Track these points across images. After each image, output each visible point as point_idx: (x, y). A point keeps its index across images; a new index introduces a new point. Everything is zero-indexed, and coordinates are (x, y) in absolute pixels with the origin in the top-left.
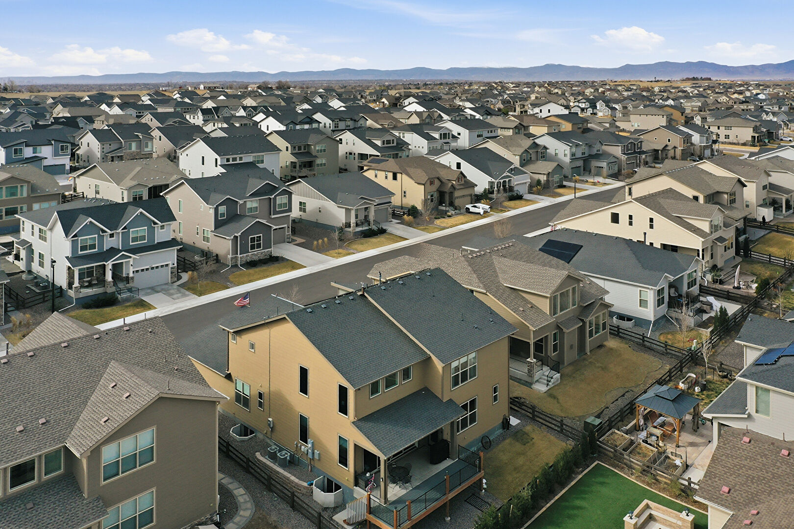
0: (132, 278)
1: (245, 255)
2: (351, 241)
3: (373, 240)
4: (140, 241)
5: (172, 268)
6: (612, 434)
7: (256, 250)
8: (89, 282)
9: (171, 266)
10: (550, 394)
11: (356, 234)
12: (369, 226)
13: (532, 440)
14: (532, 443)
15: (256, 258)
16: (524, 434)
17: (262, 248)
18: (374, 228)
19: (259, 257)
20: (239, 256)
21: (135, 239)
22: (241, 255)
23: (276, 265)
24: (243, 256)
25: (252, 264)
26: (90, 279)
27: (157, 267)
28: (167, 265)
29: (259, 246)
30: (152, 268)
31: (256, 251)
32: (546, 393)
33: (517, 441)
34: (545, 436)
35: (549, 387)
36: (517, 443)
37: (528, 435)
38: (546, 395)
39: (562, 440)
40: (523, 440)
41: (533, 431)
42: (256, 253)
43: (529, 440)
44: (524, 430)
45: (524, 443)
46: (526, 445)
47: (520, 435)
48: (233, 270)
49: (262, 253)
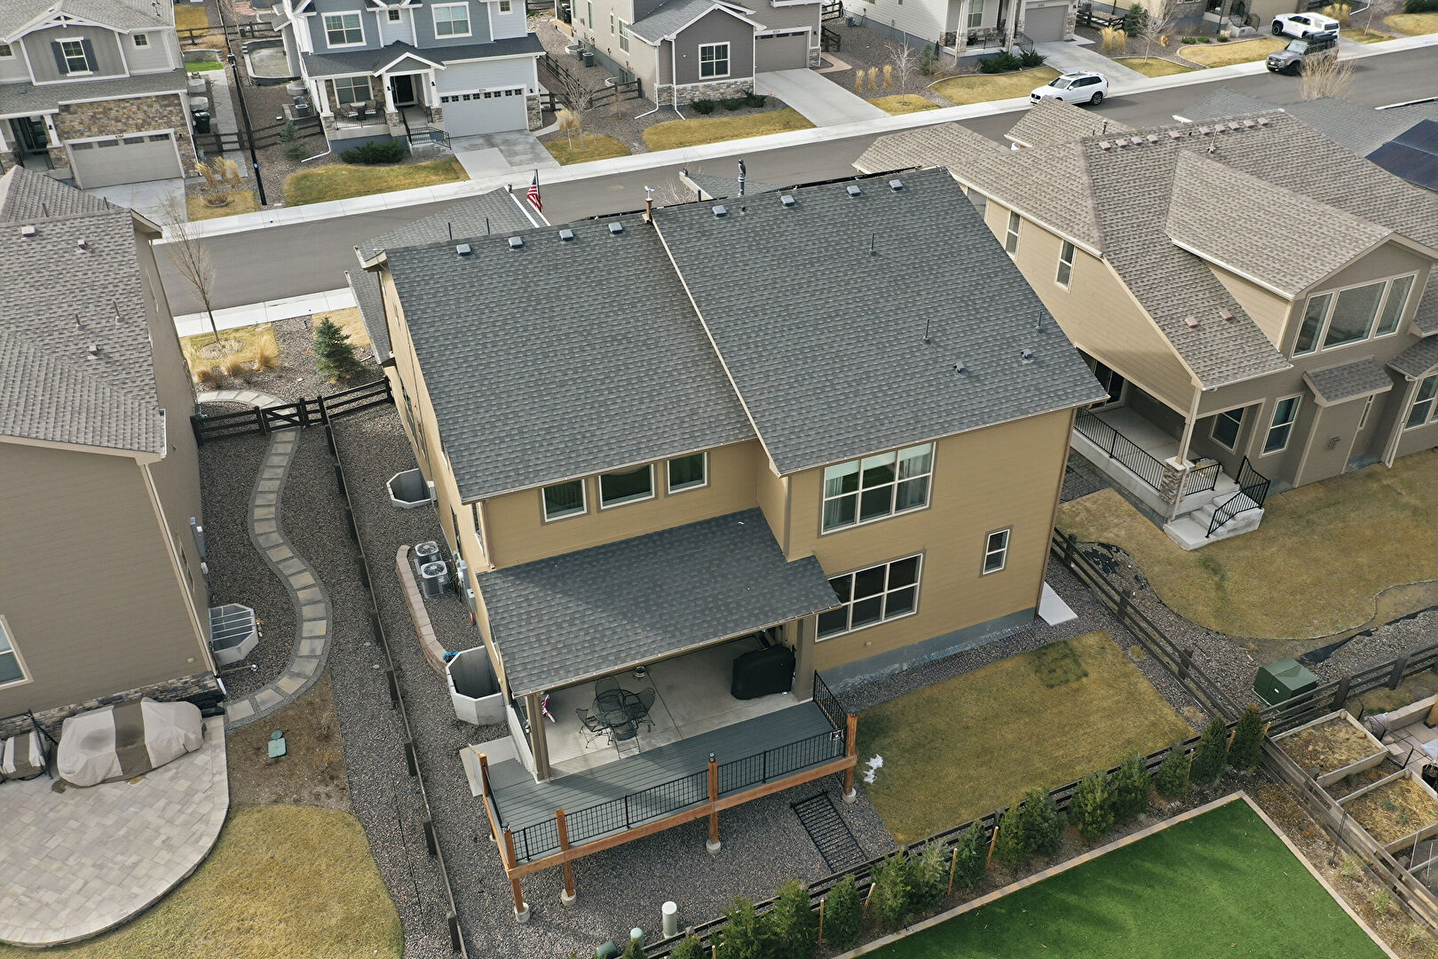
0: (439, 111)
1: (689, 86)
2: (948, 77)
3: (1002, 80)
4: (456, 32)
5: (529, 99)
6: (1332, 722)
7: (715, 76)
8: (361, 111)
9: (526, 93)
10: (1208, 560)
11: (964, 61)
12: (1003, 46)
13: (1079, 678)
14: (1075, 685)
15: (714, 96)
16: (1065, 656)
17: (729, 75)
18: (1016, 51)
19: (722, 94)
20: (675, 86)
21: (445, 27)
22: (681, 86)
23: (757, 115)
24: (685, 89)
25: (704, 108)
26: (363, 104)
27: (498, 94)
28: (519, 92)
29: (722, 69)
30: (488, 95)
31: (715, 80)
32: (1196, 553)
33: (1036, 671)
34: (1126, 675)
35: (1212, 538)
36: (1032, 675)
37: (1076, 662)
38: (1193, 557)
39: (1169, 700)
40: (1054, 671)
41: (1099, 653)
42: (714, 83)
43: (1072, 677)
44: (1075, 643)
45: (1053, 682)
46: (1056, 688)
47: (1053, 654)
48: (661, 116)
49: (729, 86)
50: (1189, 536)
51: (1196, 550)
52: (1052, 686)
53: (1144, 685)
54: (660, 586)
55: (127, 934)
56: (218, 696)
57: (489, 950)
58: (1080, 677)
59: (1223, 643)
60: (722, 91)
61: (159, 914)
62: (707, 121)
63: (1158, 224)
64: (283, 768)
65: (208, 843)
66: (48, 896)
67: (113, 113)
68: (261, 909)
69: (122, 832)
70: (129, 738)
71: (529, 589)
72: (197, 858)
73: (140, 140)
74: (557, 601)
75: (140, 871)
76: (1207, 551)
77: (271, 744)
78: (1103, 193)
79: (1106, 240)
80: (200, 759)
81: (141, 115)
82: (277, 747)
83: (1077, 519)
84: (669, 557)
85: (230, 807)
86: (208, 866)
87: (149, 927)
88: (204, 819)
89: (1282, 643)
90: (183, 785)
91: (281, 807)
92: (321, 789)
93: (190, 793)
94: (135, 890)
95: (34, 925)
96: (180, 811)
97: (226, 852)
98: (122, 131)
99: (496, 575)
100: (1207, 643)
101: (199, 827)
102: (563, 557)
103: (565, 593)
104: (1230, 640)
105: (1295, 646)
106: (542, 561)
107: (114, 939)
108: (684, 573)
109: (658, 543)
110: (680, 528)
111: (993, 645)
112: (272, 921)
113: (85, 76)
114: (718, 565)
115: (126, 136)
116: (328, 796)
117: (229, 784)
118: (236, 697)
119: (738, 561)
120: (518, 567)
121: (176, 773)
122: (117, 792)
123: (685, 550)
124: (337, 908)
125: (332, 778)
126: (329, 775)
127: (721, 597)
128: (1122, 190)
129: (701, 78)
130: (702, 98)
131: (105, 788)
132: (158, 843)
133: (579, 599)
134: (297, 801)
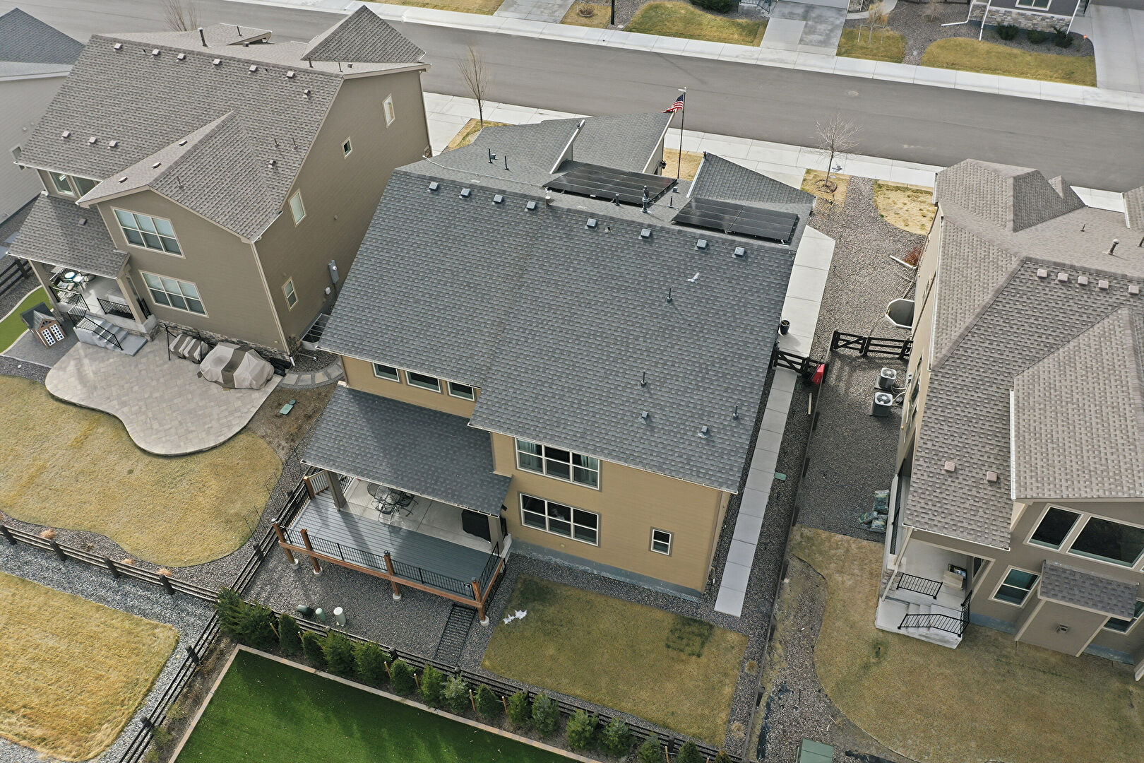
1: (1003, 10)
7: (1032, 7)
13: (692, 654)
14: (684, 657)
15: (1025, 24)
16: (701, 635)
17: (1047, 9)
19: (1034, 24)
20: (988, 7)
22: (994, 8)
23: (1051, 56)
24: (998, 11)
25: (1007, 34)
31: (1031, 11)
32: (881, 634)
33: (671, 631)
34: (726, 675)
35: (903, 631)
36: (667, 631)
37: (703, 644)
38: (874, 635)
39: (733, 711)
40: (682, 639)
41: (726, 649)
42: (1029, 13)
43: (688, 650)
44: (719, 632)
45: (671, 644)
46: (670, 650)
47: (695, 628)
48: (963, 31)
49: (1043, 19)
50: (886, 618)
51: (882, 631)
52: (668, 647)
53: (728, 690)
54: (416, 445)
55: (166, 461)
56: (288, 365)
57: (271, 571)
58: (694, 654)
59: (823, 704)
60: (1035, 22)
61: (181, 462)
62: (1002, 48)
63: (1017, 368)
64: (279, 421)
65: (222, 439)
66: (156, 426)
68: (214, 486)
69: (200, 413)
70: (231, 367)
71: (354, 408)
72: (212, 444)
74: (361, 423)
75: (190, 436)
76: (890, 638)
77: (286, 405)
78: (992, 317)
79: (947, 360)
80: (256, 395)
82: (285, 409)
83: (833, 552)
84: (435, 431)
85: (245, 427)
86: (214, 451)
87: (175, 464)
88: (230, 427)
89: (864, 736)
90: (238, 403)
91: (261, 441)
92: (283, 443)
93: (236, 410)
94: (182, 444)
95: (142, 435)
96: (226, 417)
97: (225, 449)
99: (346, 390)
100: (810, 695)
101: (225, 430)
102: (384, 399)
103: (368, 420)
104: (829, 707)
105: (872, 745)
106: (372, 395)
107: (161, 460)
108: (433, 445)
109: (437, 419)
110: (455, 417)
111: (664, 595)
112: (213, 494)
114: (455, 452)
116: (283, 449)
117: (254, 415)
118: (296, 370)
119: (468, 455)
120: (359, 392)
121: (242, 396)
122: (215, 391)
123: (446, 432)
124: (238, 505)
125: (292, 440)
126: (291, 438)
127: (439, 471)
128: (1016, 322)
129: (1017, 5)
130: (1012, 23)
131: (214, 386)
132: (207, 426)
133: (371, 428)
134: (270, 442)
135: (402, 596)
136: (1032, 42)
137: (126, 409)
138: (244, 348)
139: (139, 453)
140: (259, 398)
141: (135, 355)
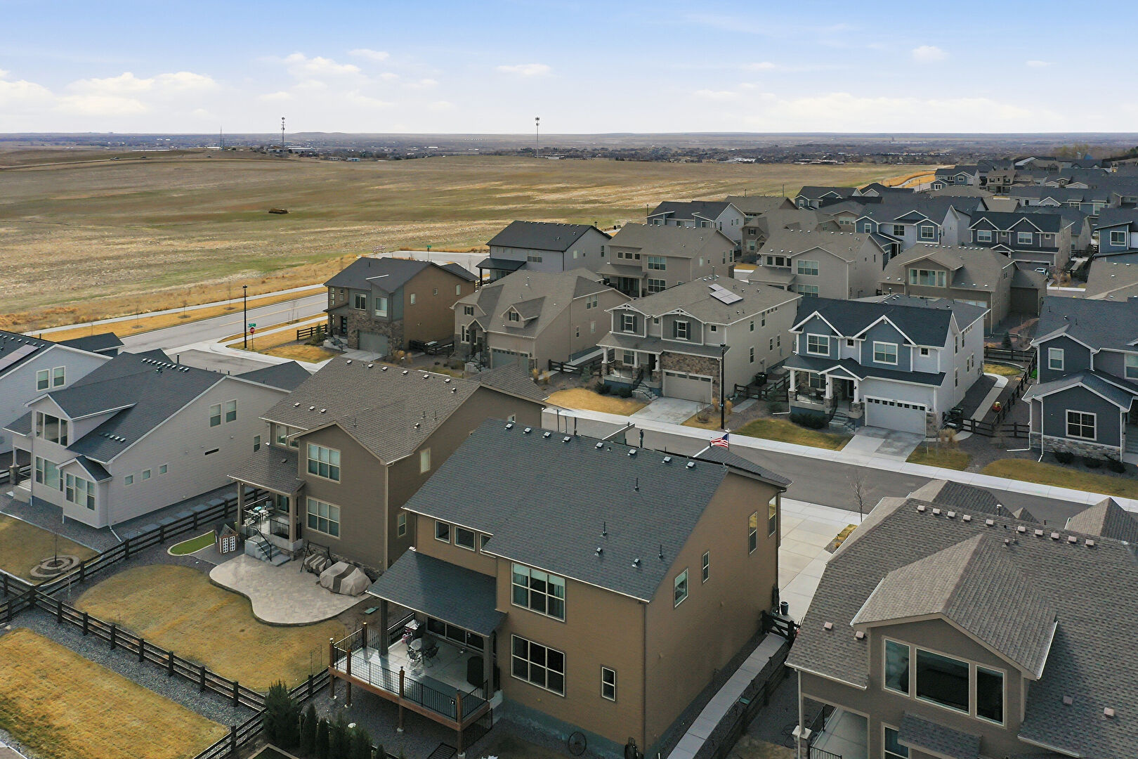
4: (887, 361)
5: (928, 415)
9: (927, 411)
20: (1042, 435)
24: (1051, 440)
27: (907, 406)
29: (1088, 433)
30: (899, 405)
31: (1081, 440)
42: (1080, 442)
49: (1095, 448)
55: (271, 628)
60: (1088, 450)
61: (282, 629)
62: (1059, 468)
64: (362, 617)
65: (317, 620)
67: (687, 361)
68: (297, 647)
69: (308, 603)
70: (342, 576)
73: (696, 378)
77: (371, 609)
80: (351, 600)
81: (699, 366)
82: (369, 611)
85: (334, 617)
86: (307, 627)
88: (325, 614)
90: (337, 602)
91: (344, 626)
93: (334, 606)
94: (287, 618)
95: (261, 609)
96: (326, 608)
98: (689, 372)
107: (265, 626)
112: (294, 652)
113: (683, 340)
115: (690, 374)
117: (345, 611)
121: (341, 599)
122: (324, 593)
129: (1067, 435)
130: (1068, 451)
134: (350, 628)
135: (404, 731)
136: (1088, 466)
137: (257, 594)
138: (356, 565)
139: (253, 620)
140: (353, 602)
141: (278, 566)
